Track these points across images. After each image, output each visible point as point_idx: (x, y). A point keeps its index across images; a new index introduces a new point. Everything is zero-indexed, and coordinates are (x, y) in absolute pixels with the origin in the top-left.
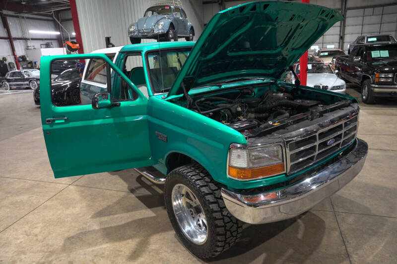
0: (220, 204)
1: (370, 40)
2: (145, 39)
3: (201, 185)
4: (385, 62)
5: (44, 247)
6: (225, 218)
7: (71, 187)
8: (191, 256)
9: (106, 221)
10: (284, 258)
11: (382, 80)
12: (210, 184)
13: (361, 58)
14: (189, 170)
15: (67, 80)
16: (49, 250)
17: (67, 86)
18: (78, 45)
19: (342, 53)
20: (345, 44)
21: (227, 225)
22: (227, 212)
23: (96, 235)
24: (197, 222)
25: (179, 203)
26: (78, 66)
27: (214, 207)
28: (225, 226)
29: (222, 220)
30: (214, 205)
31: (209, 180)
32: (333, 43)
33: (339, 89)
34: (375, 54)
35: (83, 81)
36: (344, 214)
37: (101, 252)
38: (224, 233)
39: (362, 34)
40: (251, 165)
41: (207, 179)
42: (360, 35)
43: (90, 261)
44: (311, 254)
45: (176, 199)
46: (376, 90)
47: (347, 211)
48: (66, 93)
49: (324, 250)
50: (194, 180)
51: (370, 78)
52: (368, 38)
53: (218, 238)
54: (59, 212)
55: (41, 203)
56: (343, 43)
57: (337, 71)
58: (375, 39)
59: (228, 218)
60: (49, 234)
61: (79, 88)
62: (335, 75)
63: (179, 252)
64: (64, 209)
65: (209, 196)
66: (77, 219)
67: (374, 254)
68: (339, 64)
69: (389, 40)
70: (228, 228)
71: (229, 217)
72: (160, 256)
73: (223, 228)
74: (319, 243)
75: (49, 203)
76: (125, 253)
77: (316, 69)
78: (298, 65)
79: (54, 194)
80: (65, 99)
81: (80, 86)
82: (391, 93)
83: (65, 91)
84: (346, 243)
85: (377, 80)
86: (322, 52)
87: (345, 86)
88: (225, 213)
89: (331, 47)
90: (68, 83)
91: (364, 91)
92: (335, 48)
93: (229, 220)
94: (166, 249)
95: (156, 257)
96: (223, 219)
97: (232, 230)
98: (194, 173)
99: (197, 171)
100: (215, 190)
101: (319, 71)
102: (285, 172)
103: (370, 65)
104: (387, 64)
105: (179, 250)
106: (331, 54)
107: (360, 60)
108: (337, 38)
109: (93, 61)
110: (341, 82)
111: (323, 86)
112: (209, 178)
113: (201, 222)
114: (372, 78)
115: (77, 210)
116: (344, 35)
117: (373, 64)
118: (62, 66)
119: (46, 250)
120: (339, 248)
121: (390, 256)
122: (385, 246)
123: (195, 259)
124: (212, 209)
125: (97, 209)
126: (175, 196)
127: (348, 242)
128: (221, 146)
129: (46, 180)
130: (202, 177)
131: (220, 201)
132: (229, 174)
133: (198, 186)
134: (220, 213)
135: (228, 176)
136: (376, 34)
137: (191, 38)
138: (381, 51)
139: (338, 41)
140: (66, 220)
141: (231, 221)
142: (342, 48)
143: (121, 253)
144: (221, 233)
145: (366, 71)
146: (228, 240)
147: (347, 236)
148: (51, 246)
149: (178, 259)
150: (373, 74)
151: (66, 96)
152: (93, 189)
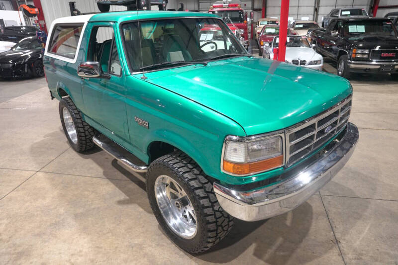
0: (211, 198)
1: (344, 13)
2: (114, 6)
3: (190, 178)
4: (361, 38)
5: (11, 248)
6: (217, 213)
7: (40, 174)
8: (177, 250)
9: (82, 213)
10: (274, 248)
11: (359, 56)
12: (200, 177)
13: (339, 32)
14: (176, 161)
15: (26, 49)
16: (16, 251)
17: (27, 56)
18: (36, 10)
19: (316, 25)
20: (319, 17)
21: (218, 220)
22: (218, 207)
23: (71, 230)
24: (183, 214)
25: (163, 195)
26: (39, 34)
27: (204, 202)
28: (216, 222)
29: (213, 216)
30: (204, 200)
31: (198, 173)
32: (307, 15)
33: (316, 64)
34: (352, 29)
35: (46, 53)
36: (329, 197)
37: (78, 250)
38: (216, 229)
39: (336, 6)
40: (249, 160)
41: (196, 171)
42: (334, 8)
43: (66, 261)
44: (301, 241)
45: (160, 191)
46: (352, 66)
47: (332, 194)
48: (26, 65)
49: (313, 238)
50: (181, 173)
51: (347, 54)
52: (342, 11)
53: (210, 234)
54: (27, 204)
55: (5, 195)
56: (317, 15)
57: (314, 45)
58: (348, 13)
59: (219, 213)
60: (16, 231)
61: (41, 59)
62: (312, 49)
63: (164, 245)
64: (32, 201)
65: (199, 190)
66: (49, 212)
67: (361, 238)
68: (315, 37)
69: (361, 14)
70: (219, 223)
71: (221, 212)
72: (144, 251)
73: (215, 224)
74: (308, 230)
75: (14, 194)
76: (105, 250)
77: (293, 42)
78: (276, 38)
79: (19, 183)
80: (26, 71)
81: (43, 57)
82: (366, 70)
83: (25, 63)
84: (334, 229)
85: (353, 56)
86: (297, 24)
87: (322, 61)
88: (216, 208)
89: (306, 19)
90: (29, 53)
91: (340, 66)
92: (309, 20)
93: (221, 215)
94: (150, 244)
95: (140, 252)
96: (215, 214)
97: (223, 225)
98: (181, 164)
99: (184, 162)
100: (205, 183)
101: (296, 44)
102: (283, 165)
103: (346, 40)
104: (363, 39)
105: (164, 244)
106: (306, 26)
107: (338, 34)
108: (312, 10)
109: (58, 30)
110: (318, 57)
111: (301, 61)
112: (198, 170)
113: (187, 214)
114: (349, 53)
115: (48, 201)
116: (319, 6)
117: (350, 39)
118: (19, 33)
119: (13, 252)
120: (328, 234)
121: (375, 240)
122: (369, 228)
123: (182, 253)
124: (203, 205)
125: (71, 199)
126: (158, 188)
127: (335, 227)
128: (214, 138)
129: (8, 167)
130: (189, 168)
131: (211, 195)
132: (223, 169)
133: (186, 180)
134: (211, 209)
135: (222, 171)
136: (348, 7)
137: (164, 6)
138: (358, 26)
139: (313, 13)
140: (36, 213)
141: (223, 215)
142: (316, 21)
143: (100, 250)
144: (212, 229)
145: (342, 45)
146: (219, 235)
147: (334, 220)
148: (19, 246)
149: (164, 254)
150: (350, 50)
151: (28, 68)
152: (64, 176)
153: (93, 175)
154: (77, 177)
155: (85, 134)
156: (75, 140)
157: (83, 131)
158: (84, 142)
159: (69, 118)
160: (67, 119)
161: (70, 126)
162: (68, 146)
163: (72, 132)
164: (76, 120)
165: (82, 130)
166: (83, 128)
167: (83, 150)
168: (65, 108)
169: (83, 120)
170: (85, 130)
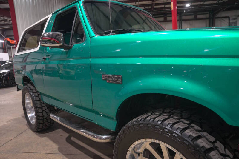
18: (15, 41)
35: (16, 54)
48: (4, 78)
151: (5, 81)
152: (19, 154)
153: (48, 152)
154: (32, 154)
155: (43, 114)
156: (33, 121)
157: (42, 111)
158: (41, 122)
159: (29, 103)
160: (28, 103)
161: (30, 109)
162: (27, 127)
163: (32, 115)
164: (36, 102)
165: (40, 110)
166: (42, 108)
167: (40, 129)
168: (27, 93)
169: (41, 102)
170: (43, 111)
